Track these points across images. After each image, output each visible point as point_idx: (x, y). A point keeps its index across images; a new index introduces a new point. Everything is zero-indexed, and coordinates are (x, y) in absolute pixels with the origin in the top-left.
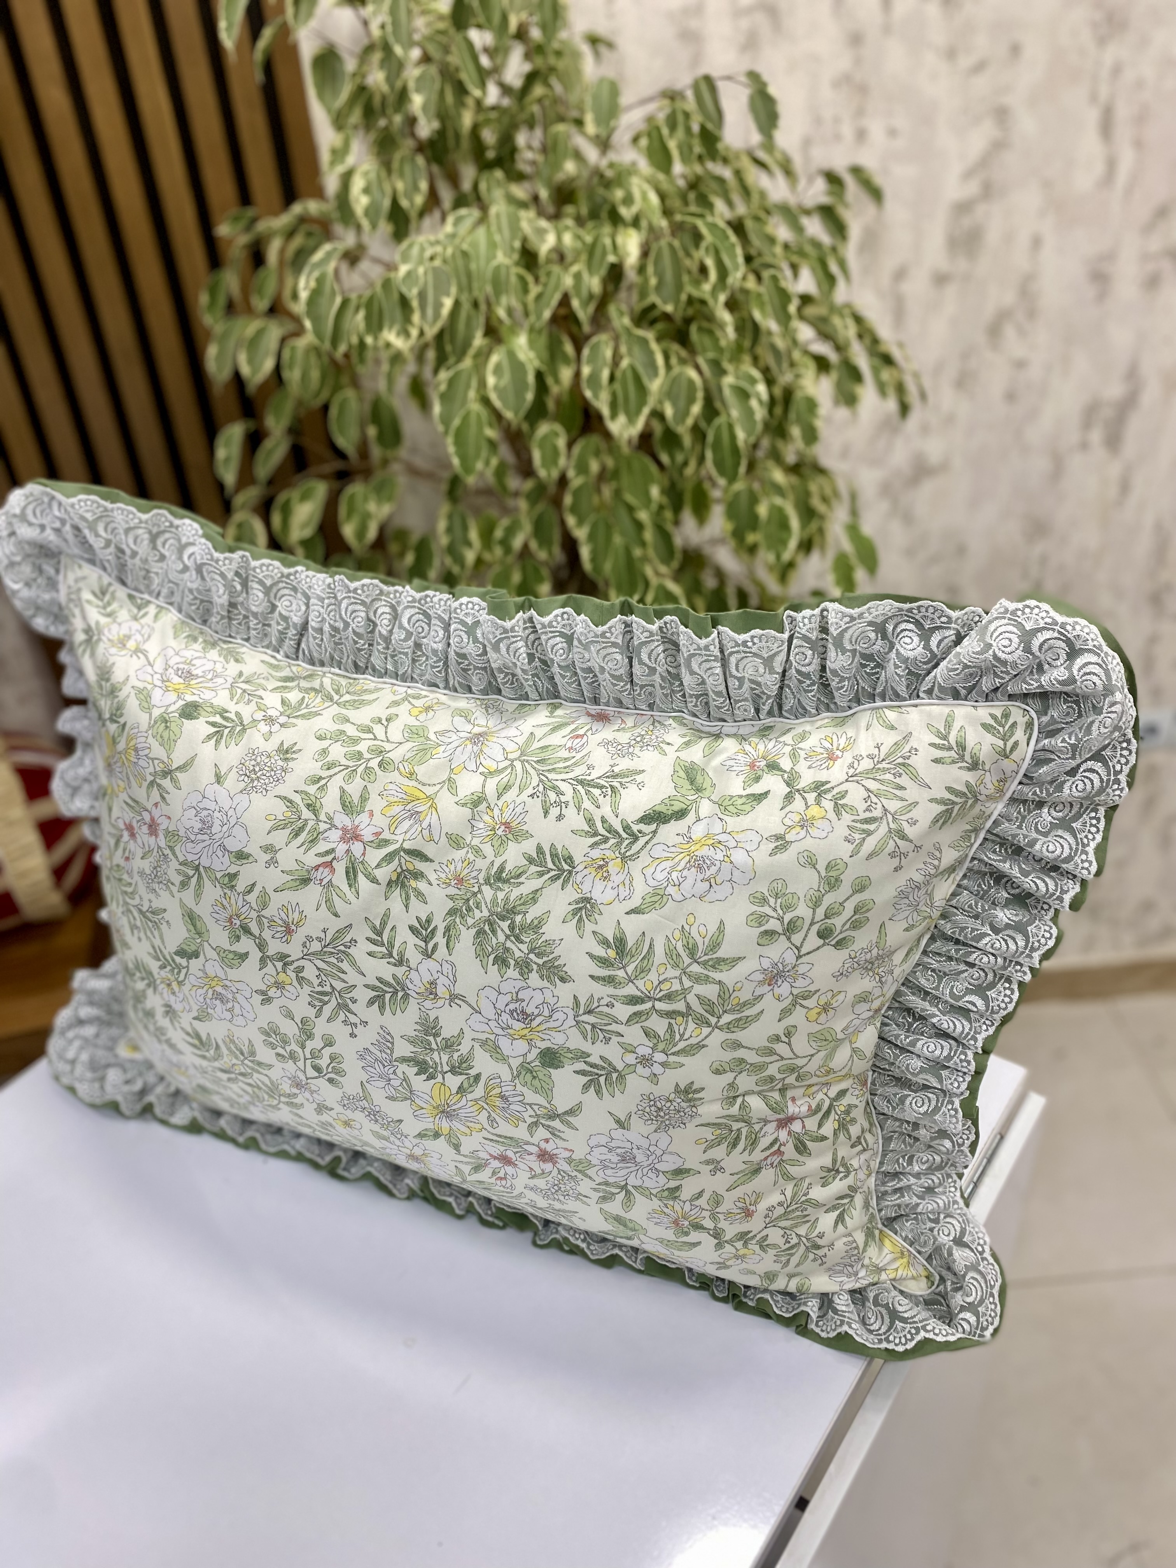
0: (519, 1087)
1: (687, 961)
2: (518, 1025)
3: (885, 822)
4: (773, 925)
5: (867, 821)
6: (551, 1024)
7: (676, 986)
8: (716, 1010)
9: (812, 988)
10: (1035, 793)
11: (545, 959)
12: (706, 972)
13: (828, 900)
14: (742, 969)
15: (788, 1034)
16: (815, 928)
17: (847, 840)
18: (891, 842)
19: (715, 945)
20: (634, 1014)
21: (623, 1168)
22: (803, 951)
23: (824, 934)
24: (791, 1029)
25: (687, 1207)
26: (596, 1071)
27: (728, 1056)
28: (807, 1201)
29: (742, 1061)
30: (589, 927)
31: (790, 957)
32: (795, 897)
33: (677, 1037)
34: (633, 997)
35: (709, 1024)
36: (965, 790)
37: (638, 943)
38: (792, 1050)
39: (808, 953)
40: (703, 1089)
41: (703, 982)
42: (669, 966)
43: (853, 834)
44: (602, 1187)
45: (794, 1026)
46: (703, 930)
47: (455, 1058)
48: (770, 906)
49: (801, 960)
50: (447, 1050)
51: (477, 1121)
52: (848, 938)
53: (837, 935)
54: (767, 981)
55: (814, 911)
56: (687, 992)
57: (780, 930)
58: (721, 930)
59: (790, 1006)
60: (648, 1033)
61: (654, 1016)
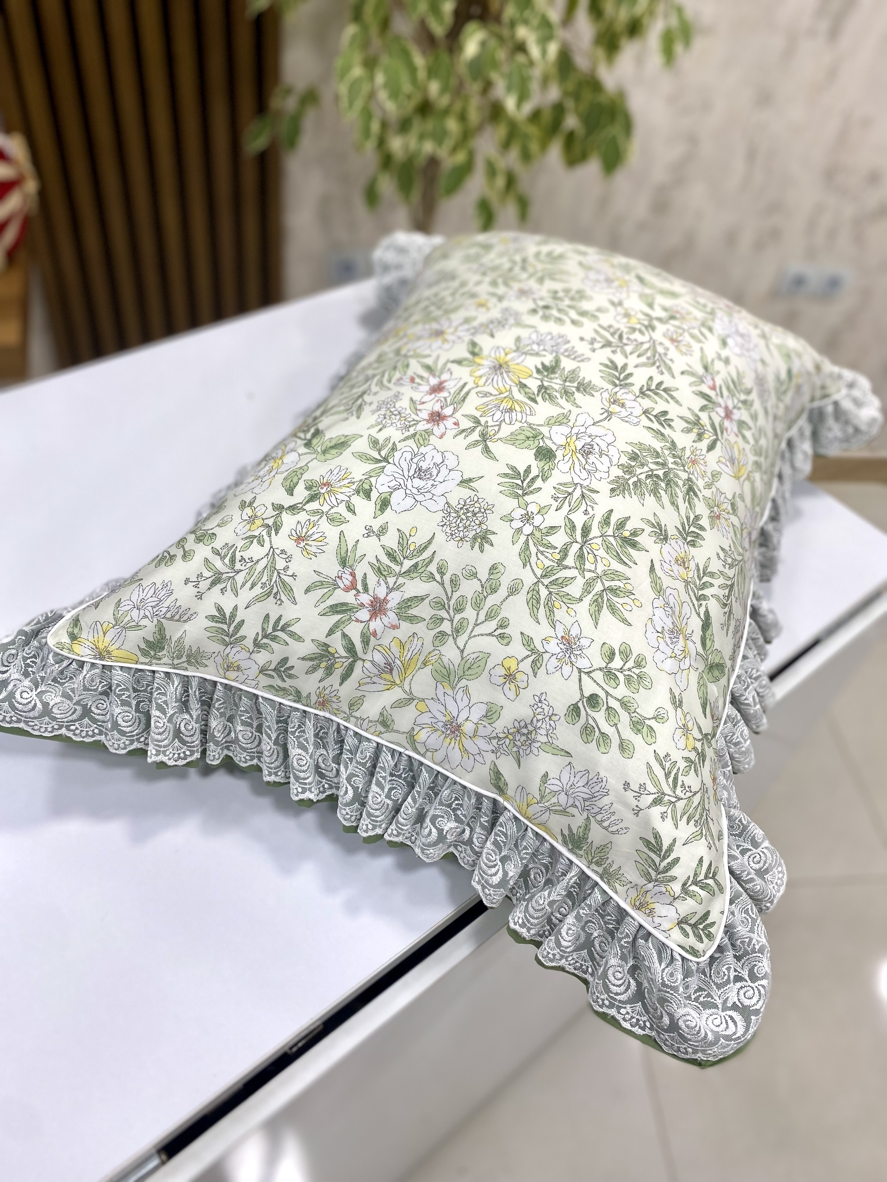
0: (520, 425)
1: (607, 584)
2: (579, 444)
3: (671, 793)
4: (617, 663)
5: (676, 779)
6: (577, 467)
7: (588, 566)
8: (555, 587)
9: (542, 672)
11: (631, 487)
12: (593, 593)
13: (624, 716)
14: (586, 622)
15: (502, 636)
16: (602, 695)
17: (667, 755)
18: (653, 790)
19: (613, 610)
20: (574, 526)
21: (410, 466)
22: (584, 677)
23: (593, 700)
24: (506, 641)
26: (528, 480)
27: (505, 582)
29: (494, 591)
30: (648, 529)
31: (583, 664)
32: (635, 691)
33: (541, 548)
34: (589, 531)
35: (544, 576)
36: (670, 874)
37: (629, 556)
38: (482, 635)
39: (580, 680)
41: (585, 587)
42: (606, 568)
43: (670, 762)
44: (390, 445)
45: (508, 644)
46: (628, 608)
47: (555, 393)
48: (633, 667)
49: (576, 672)
50: (563, 391)
51: (487, 384)
52: (577, 718)
53: (586, 710)
54: (567, 637)
55: (618, 700)
56: (581, 572)
57: (612, 665)
58: (625, 621)
59: (532, 646)
60: (553, 529)
61: (568, 540)
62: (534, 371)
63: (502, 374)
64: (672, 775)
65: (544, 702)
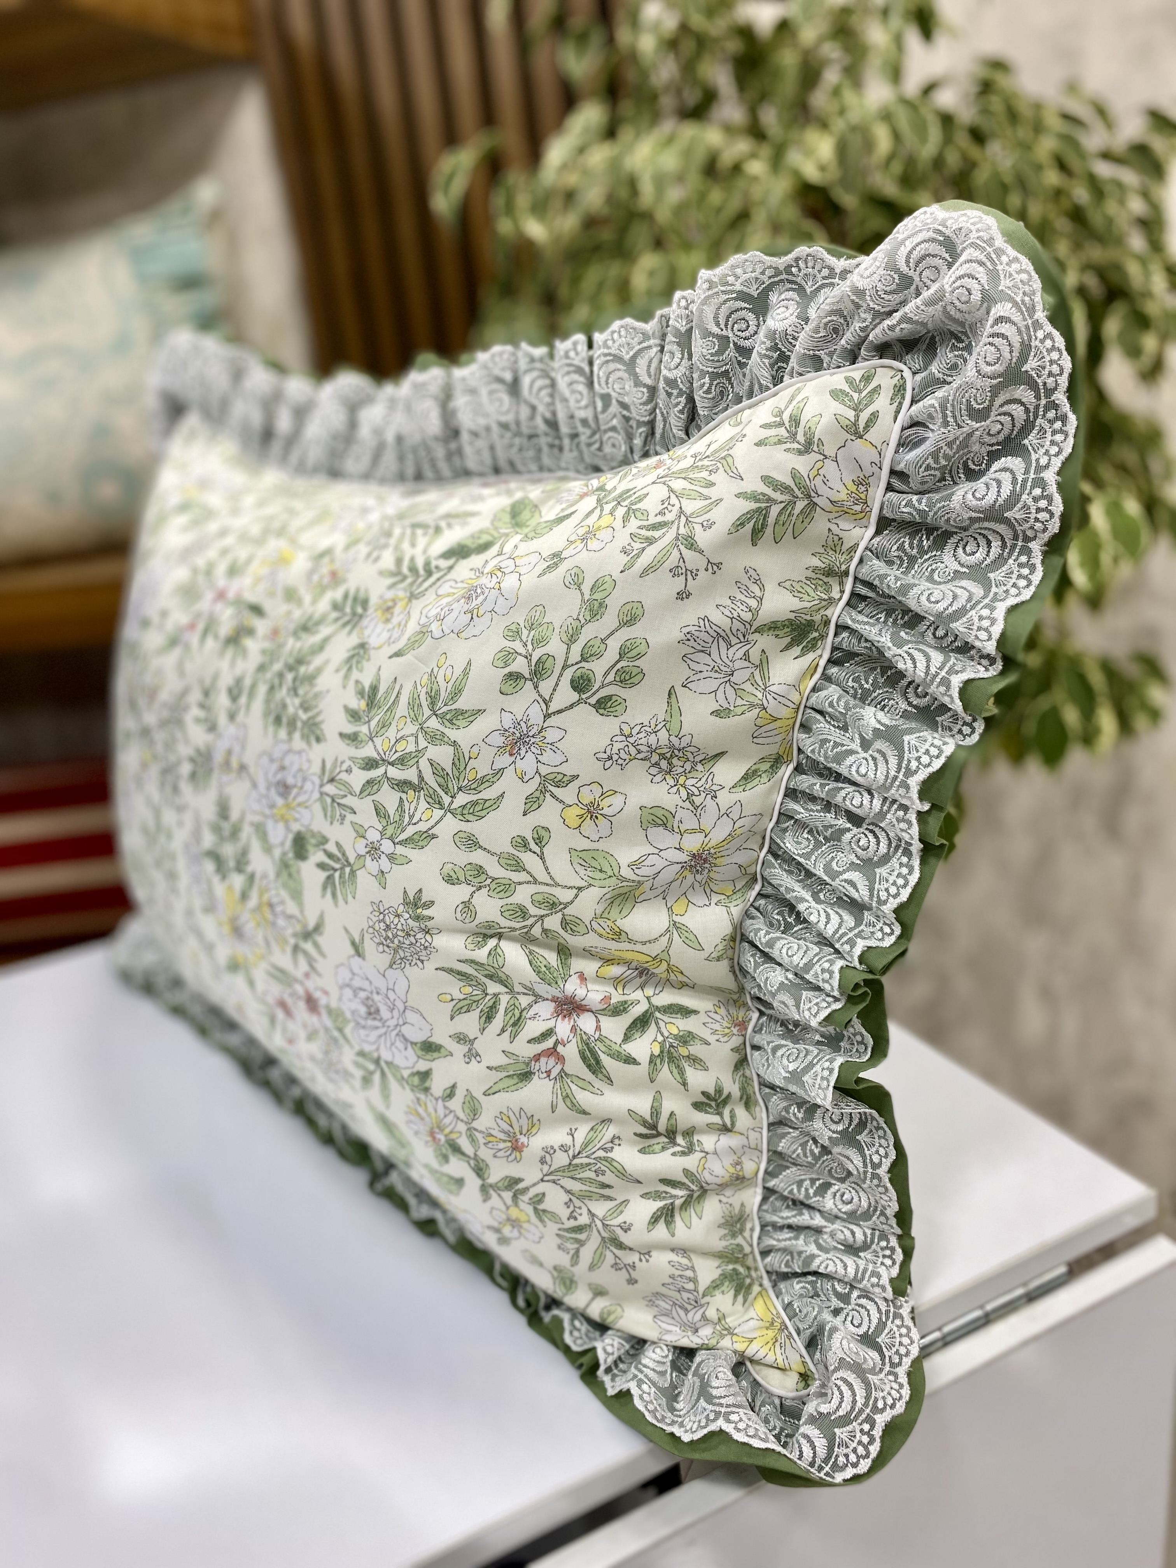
0: (281, 889)
1: (427, 712)
2: (280, 802)
3: (675, 526)
4: (520, 665)
5: (654, 527)
6: (302, 798)
7: (411, 748)
8: (450, 786)
9: (568, 770)
10: (911, 503)
11: (310, 714)
12: (442, 729)
13: (588, 633)
14: (479, 728)
15: (539, 841)
16: (569, 674)
17: (624, 550)
18: (675, 554)
19: (457, 693)
20: (368, 782)
21: (372, 1028)
22: (553, 707)
23: (580, 685)
24: (542, 833)
25: (441, 1111)
26: (332, 863)
27: (463, 857)
28: (606, 1159)
29: (480, 870)
30: (355, 675)
31: (536, 714)
32: (551, 628)
33: (407, 819)
34: (370, 759)
35: (441, 805)
36: (792, 484)
37: (388, 692)
38: (547, 869)
39: (560, 712)
40: (433, 903)
41: (438, 742)
42: (409, 720)
43: (633, 544)
44: (361, 1060)
45: (547, 829)
46: (449, 672)
47: (238, 849)
48: (521, 640)
49: (551, 721)
50: (234, 839)
51: (257, 944)
52: (614, 698)
53: (598, 691)
54: (508, 748)
55: (569, 648)
56: (421, 754)
57: (526, 673)
58: (466, 672)
59: (537, 794)
60: (380, 811)
61: (386, 786)
62: (225, 882)
63: (241, 926)
64: (650, 534)
65: (608, 753)
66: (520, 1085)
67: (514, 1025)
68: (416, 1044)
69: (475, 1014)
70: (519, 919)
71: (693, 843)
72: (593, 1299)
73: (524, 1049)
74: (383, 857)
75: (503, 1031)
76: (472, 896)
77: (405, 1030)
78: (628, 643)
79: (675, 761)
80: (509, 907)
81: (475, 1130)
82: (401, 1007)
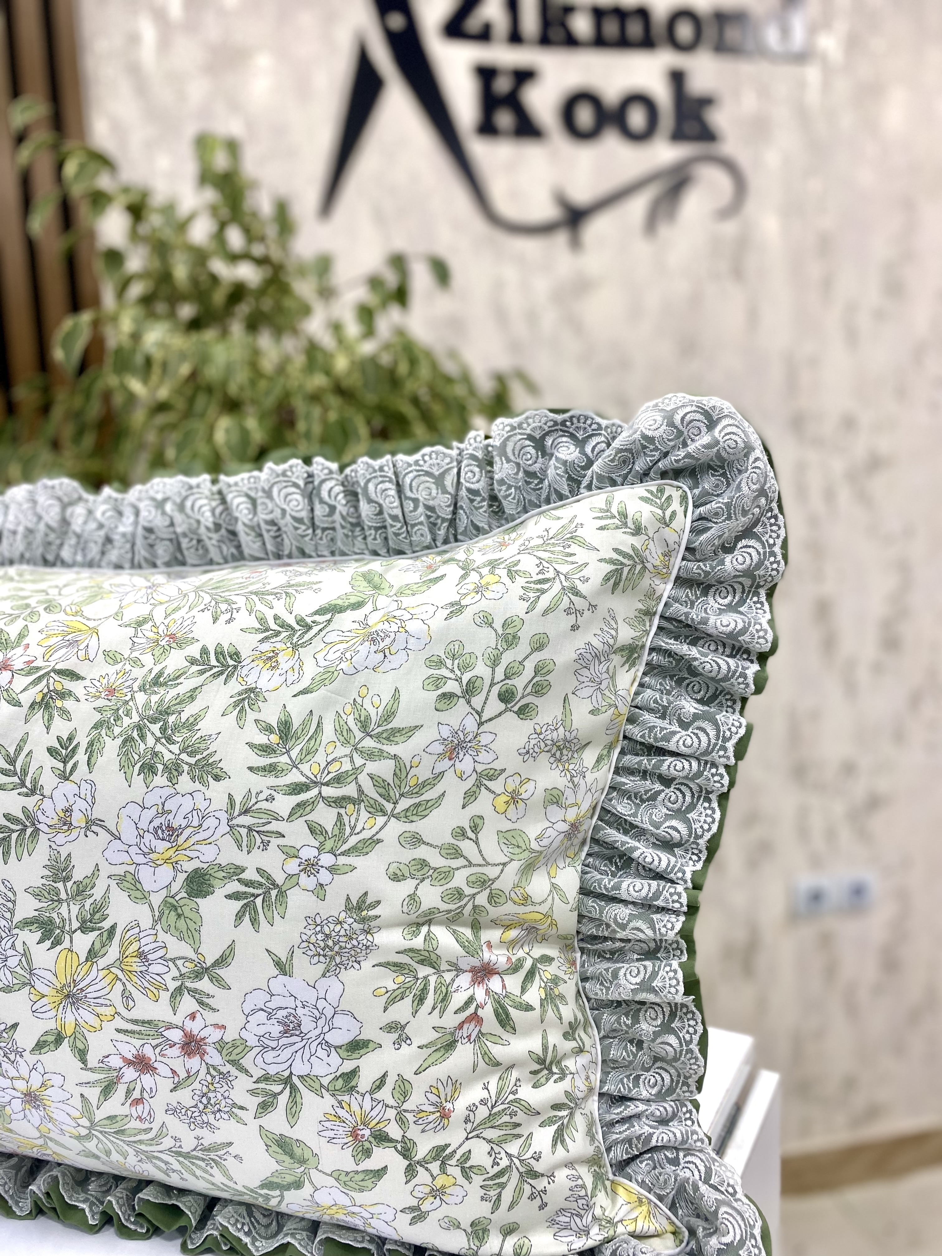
0: (161, 934)
1: (359, 735)
2: (162, 846)
3: (557, 581)
4: (452, 687)
5: (540, 582)
6: (202, 836)
7: (347, 766)
8: (392, 794)
9: (497, 765)
10: (699, 567)
11: (199, 757)
12: (379, 746)
13: (507, 658)
14: (419, 740)
15: (475, 828)
16: (496, 690)
17: (522, 598)
18: (566, 600)
19: (389, 715)
20: (298, 805)
21: (286, 1046)
22: (485, 717)
23: (506, 697)
24: (478, 821)
25: (367, 1103)
26: (251, 890)
27: (409, 855)
28: (515, 1101)
29: (423, 863)
30: (251, 716)
31: (471, 724)
32: (473, 656)
33: (348, 831)
34: (297, 784)
35: (384, 812)
36: (632, 553)
37: (305, 724)
38: (480, 852)
39: (490, 720)
40: (379, 902)
41: (377, 758)
42: (338, 744)
43: (527, 594)
44: (262, 1085)
45: (481, 817)
46: (376, 700)
47: (87, 907)
48: (447, 668)
49: (483, 728)
50: (78, 898)
51: (108, 1003)
52: (531, 706)
53: (519, 701)
54: (448, 754)
55: (493, 671)
56: (359, 771)
57: (458, 692)
58: (396, 697)
59: (474, 789)
60: (314, 829)
61: (321, 804)
62: (59, 948)
63: (82, 990)
64: (539, 586)
65: (527, 748)
66: (446, 1055)
67: (443, 1000)
68: (340, 1047)
69: (408, 1000)
70: (456, 901)
71: (572, 815)
72: (503, 1241)
73: (450, 1020)
74: (322, 870)
75: (434, 1008)
76: (416, 888)
77: (328, 1037)
78: (540, 663)
79: (565, 752)
80: (449, 892)
81: (405, 1111)
82: (329, 1012)
